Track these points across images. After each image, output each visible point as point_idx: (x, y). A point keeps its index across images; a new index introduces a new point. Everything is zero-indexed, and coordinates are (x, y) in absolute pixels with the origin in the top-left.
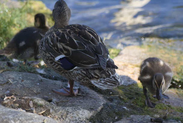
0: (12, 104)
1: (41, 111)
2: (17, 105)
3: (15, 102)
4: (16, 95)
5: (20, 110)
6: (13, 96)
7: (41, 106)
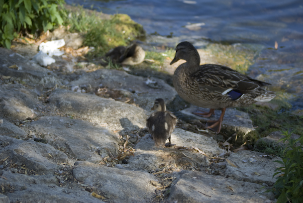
0: (105, 95)
1: (127, 100)
2: (108, 95)
3: (106, 93)
4: (107, 87)
5: (111, 99)
6: (105, 88)
7: (127, 96)
